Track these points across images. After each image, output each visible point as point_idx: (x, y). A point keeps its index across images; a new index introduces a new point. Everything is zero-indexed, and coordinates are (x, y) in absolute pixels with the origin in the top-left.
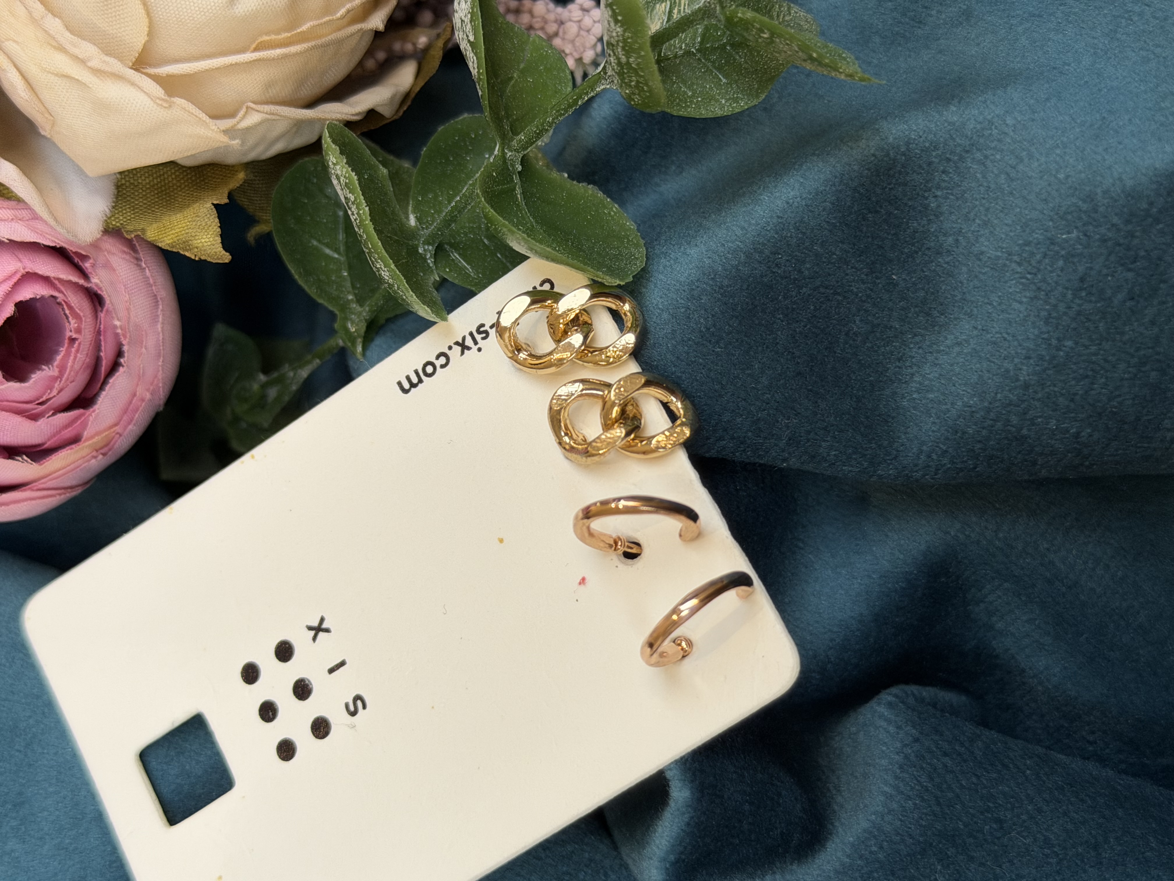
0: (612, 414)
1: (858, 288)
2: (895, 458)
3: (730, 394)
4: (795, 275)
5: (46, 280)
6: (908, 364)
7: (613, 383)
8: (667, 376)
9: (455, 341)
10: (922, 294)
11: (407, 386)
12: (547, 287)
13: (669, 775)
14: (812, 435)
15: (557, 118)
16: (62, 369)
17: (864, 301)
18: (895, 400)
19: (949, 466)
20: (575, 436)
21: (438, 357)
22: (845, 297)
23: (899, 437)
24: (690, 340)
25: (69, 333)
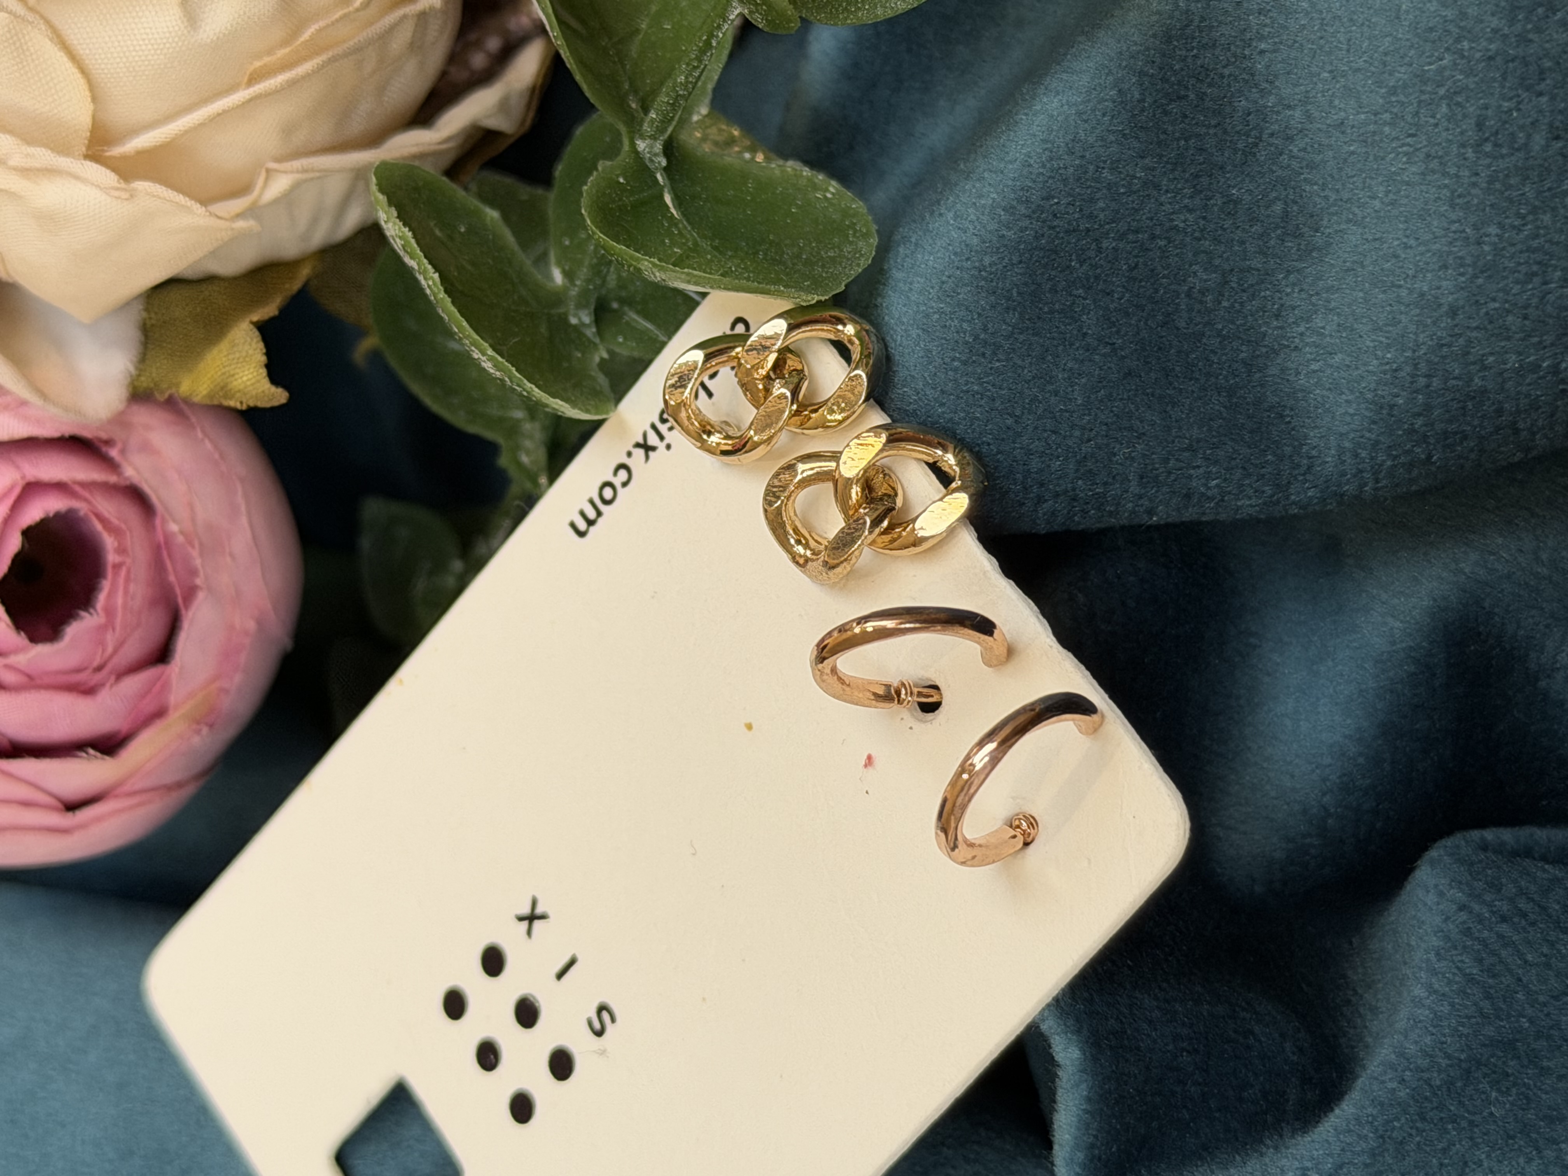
0: (851, 498)
1: (1184, 222)
2: (1310, 468)
3: (1030, 429)
4: (1084, 225)
5: (60, 487)
6: (1291, 320)
7: (841, 450)
8: (933, 423)
9: (633, 442)
10: (1278, 207)
11: (582, 525)
12: (740, 329)
13: (1044, 1027)
14: (1172, 463)
15: (691, 75)
16: (110, 612)
17: (1200, 240)
18: (1288, 380)
19: (1389, 463)
20: (812, 544)
21: (615, 473)
22: (1170, 240)
23: (1306, 437)
24: (953, 359)
25: (111, 558)
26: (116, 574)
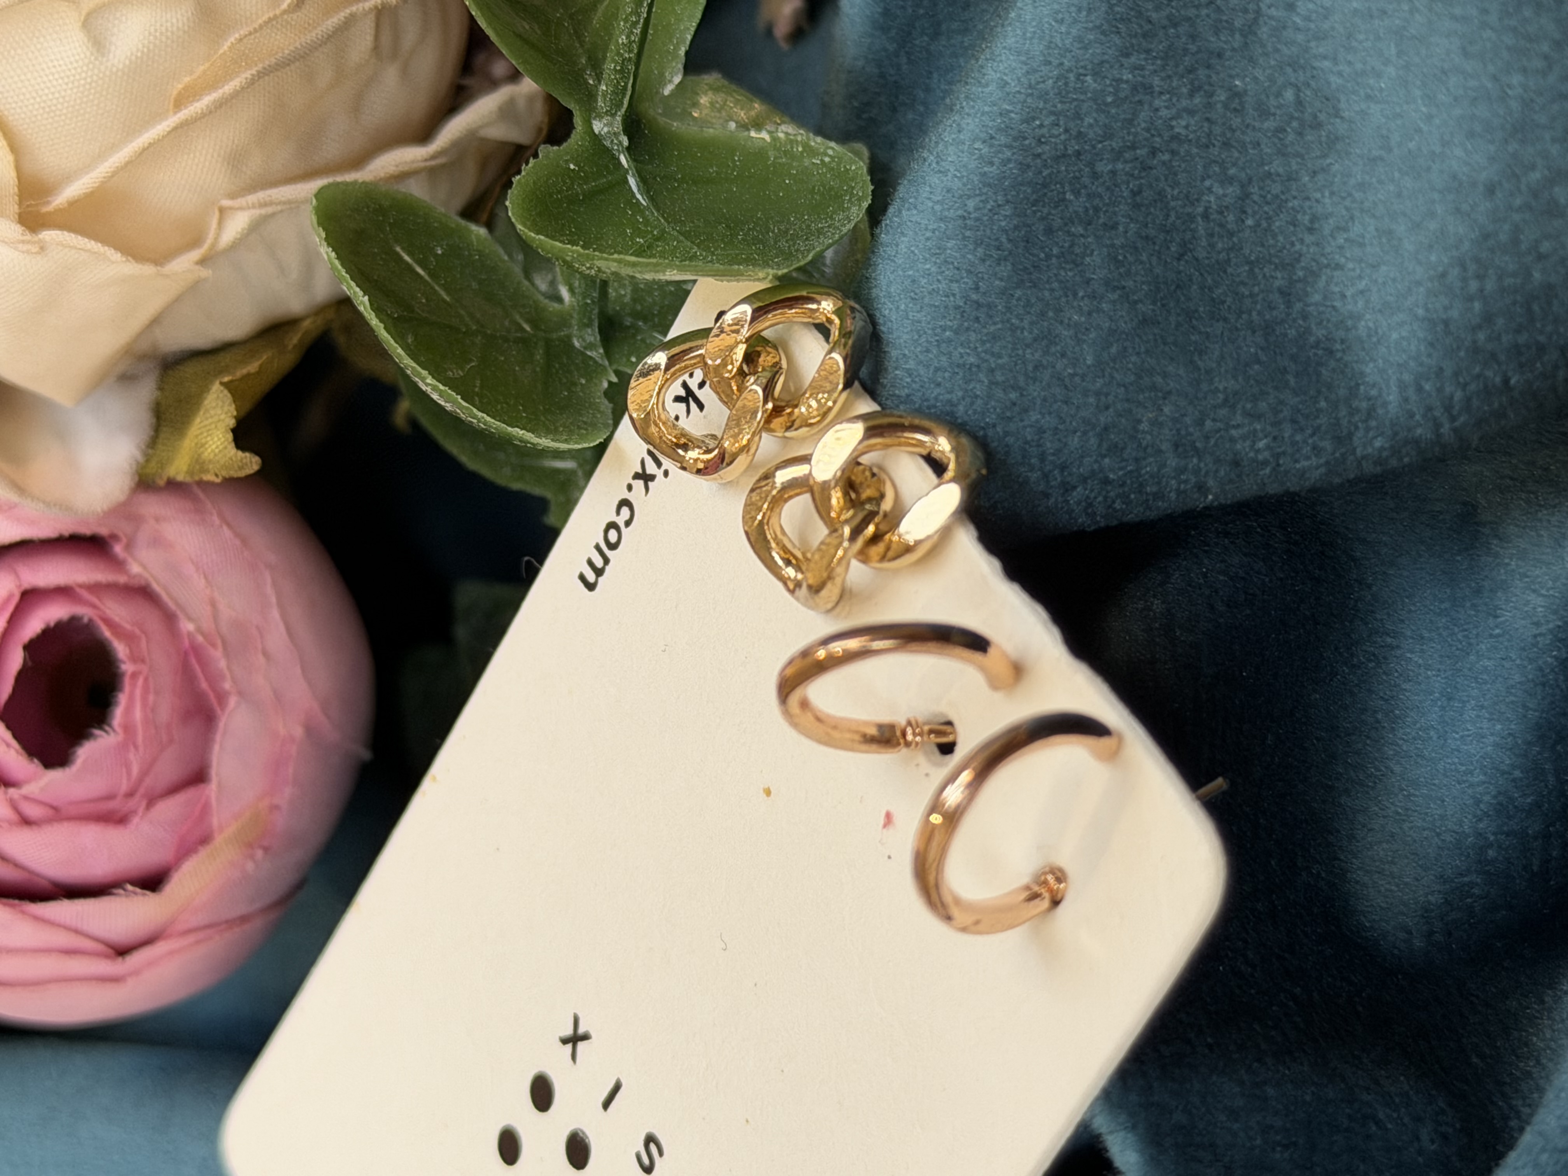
0: (831, 504)
1: (1186, 128)
2: (1371, 411)
5: (63, 592)
6: (1326, 232)
7: (811, 449)
9: (632, 474)
10: (1289, 94)
11: (591, 577)
13: (1097, 1128)
17: (1207, 147)
19: (1460, 394)
21: (618, 513)
22: (1173, 153)
23: (1362, 374)
24: (944, 329)
25: (127, 667)
26: (134, 686)
